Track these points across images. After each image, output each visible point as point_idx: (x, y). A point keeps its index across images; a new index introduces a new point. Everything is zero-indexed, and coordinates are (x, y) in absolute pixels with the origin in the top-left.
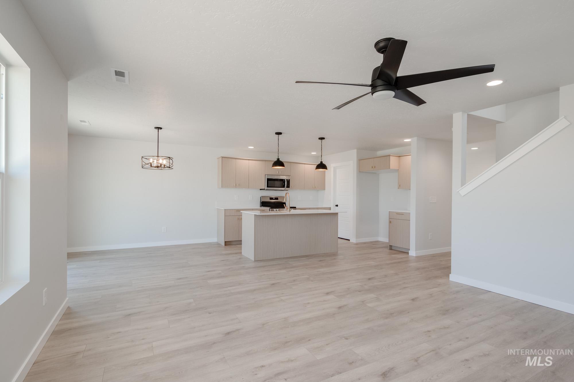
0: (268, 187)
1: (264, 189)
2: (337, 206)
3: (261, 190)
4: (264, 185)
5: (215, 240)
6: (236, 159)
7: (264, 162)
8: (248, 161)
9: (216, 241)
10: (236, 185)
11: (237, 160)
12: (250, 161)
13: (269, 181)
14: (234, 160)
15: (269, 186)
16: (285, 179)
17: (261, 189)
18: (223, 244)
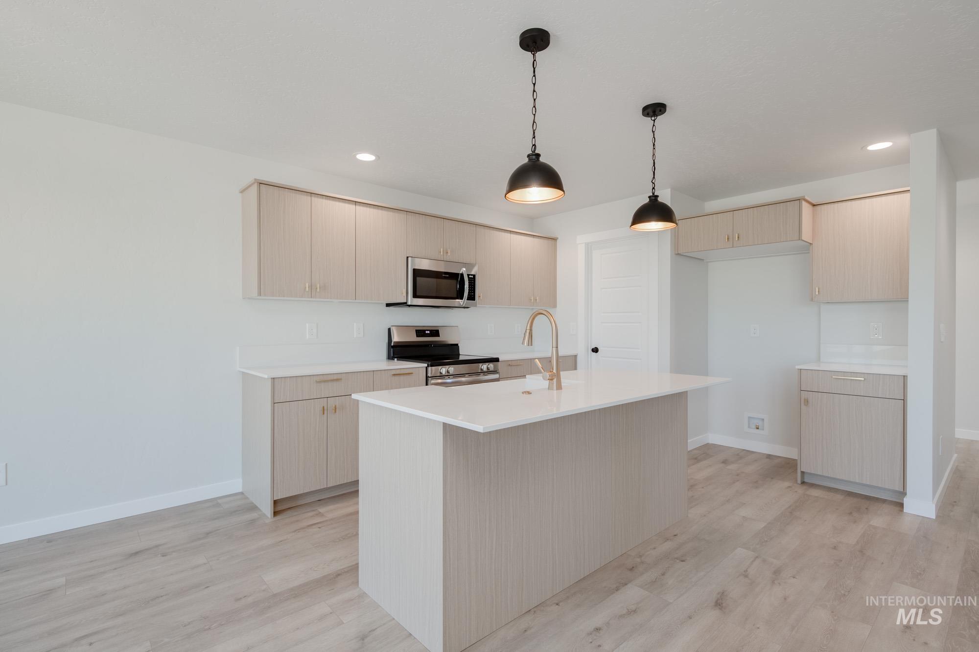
0: (415, 296)
1: (404, 304)
2: (595, 350)
3: (391, 308)
4: (402, 290)
5: (233, 485)
6: (312, 194)
7: (403, 216)
8: (352, 207)
9: (240, 490)
10: (311, 287)
11: (316, 200)
12: (359, 208)
13: (418, 279)
14: (306, 199)
15: (418, 294)
16: (462, 275)
17: (388, 305)
18: (267, 509)
